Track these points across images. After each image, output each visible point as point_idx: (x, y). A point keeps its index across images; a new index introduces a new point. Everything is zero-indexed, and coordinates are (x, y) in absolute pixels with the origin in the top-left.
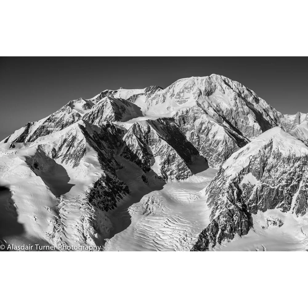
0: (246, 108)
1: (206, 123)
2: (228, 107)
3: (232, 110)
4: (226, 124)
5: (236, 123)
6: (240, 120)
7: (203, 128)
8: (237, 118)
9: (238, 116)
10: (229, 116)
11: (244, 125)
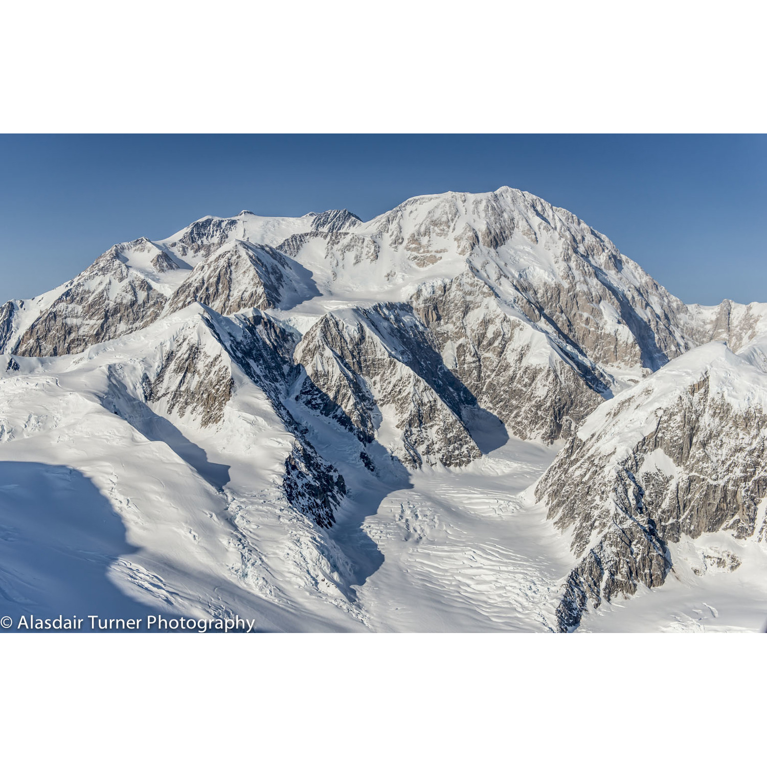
0: (595, 284)
1: (498, 321)
2: (550, 280)
3: (558, 289)
4: (547, 325)
5: (570, 324)
6: (581, 316)
7: (490, 335)
8: (571, 310)
9: (575, 306)
10: (551, 305)
11: (592, 329)
